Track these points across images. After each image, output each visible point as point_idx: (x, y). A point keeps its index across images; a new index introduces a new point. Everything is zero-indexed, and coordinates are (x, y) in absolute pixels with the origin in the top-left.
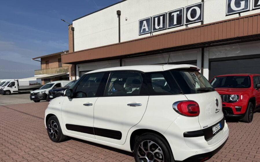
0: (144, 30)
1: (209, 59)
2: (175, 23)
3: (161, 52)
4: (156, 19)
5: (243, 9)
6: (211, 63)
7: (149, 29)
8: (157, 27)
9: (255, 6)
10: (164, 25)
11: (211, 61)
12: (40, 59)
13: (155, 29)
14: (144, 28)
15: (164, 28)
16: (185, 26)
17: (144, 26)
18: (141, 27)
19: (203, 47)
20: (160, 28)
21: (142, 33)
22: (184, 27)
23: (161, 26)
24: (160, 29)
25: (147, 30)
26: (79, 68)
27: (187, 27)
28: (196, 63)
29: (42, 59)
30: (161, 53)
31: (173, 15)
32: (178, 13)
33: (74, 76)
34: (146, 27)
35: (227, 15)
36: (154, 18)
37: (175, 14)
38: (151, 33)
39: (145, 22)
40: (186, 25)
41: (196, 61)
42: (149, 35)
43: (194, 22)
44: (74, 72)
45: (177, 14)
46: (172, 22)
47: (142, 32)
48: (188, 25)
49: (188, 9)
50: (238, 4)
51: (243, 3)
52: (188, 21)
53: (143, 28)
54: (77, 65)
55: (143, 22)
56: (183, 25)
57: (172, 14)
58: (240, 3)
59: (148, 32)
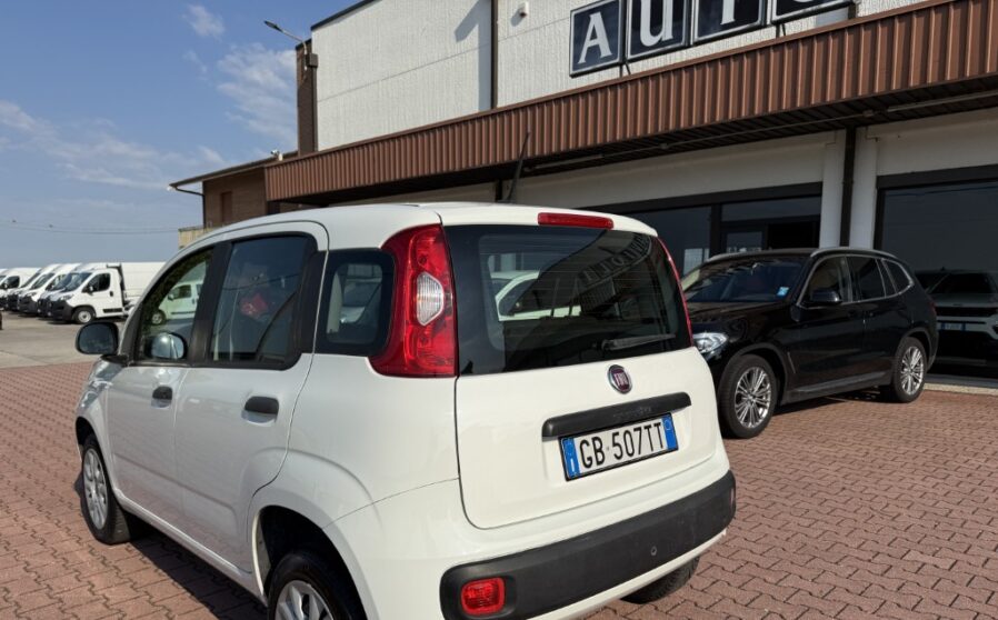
0: (594, 50)
1: (879, 179)
2: (728, 15)
4: (646, 3)
7: (613, 48)
8: (647, 39)
10: (677, 29)
11: (885, 186)
12: (198, 187)
13: (638, 46)
14: (594, 42)
15: (680, 40)
16: (774, 29)
17: (594, 36)
18: (578, 40)
19: (850, 123)
20: (661, 43)
21: (583, 65)
22: (768, 34)
24: (663, 48)
25: (605, 51)
27: (782, 34)
28: (820, 195)
29: (206, 185)
34: (602, 42)
38: (620, 65)
39: (596, 21)
40: (777, 24)
41: (819, 185)
42: (612, 75)
46: (713, 14)
47: (583, 60)
48: (786, 25)
53: (588, 43)
55: (589, 19)
56: (763, 26)
59: (607, 59)
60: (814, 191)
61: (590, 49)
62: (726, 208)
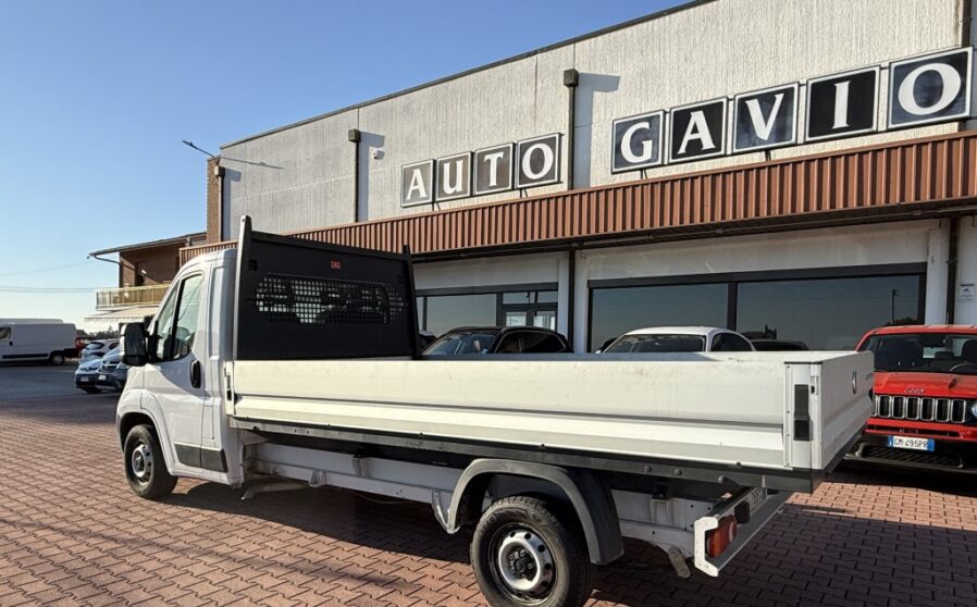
0: (416, 192)
1: (589, 281)
2: (493, 182)
3: (463, 255)
4: (447, 167)
5: (648, 161)
6: (595, 291)
7: (427, 192)
8: (448, 189)
9: (675, 156)
10: (464, 185)
11: (592, 287)
12: (116, 257)
13: (442, 193)
14: (416, 188)
15: (466, 193)
16: (518, 192)
17: (416, 184)
18: (406, 185)
19: (571, 249)
20: (455, 193)
21: (409, 201)
22: (515, 196)
23: (459, 187)
24: (456, 197)
25: (423, 194)
27: (524, 196)
28: (557, 290)
29: (121, 255)
30: (463, 258)
31: (489, 161)
32: (501, 155)
34: (421, 186)
35: (613, 173)
36: (442, 163)
37: (494, 158)
38: (433, 203)
39: (417, 173)
40: (521, 189)
41: (557, 283)
42: (428, 209)
43: (539, 184)
45: (499, 158)
46: (485, 179)
47: (409, 197)
48: (528, 190)
49: (524, 148)
50: (637, 148)
51: (648, 145)
52: (523, 178)
53: (412, 188)
55: (412, 173)
56: (513, 189)
57: (487, 157)
58: (642, 146)
59: (424, 199)
60: (554, 287)
61: (414, 191)
62: (505, 295)
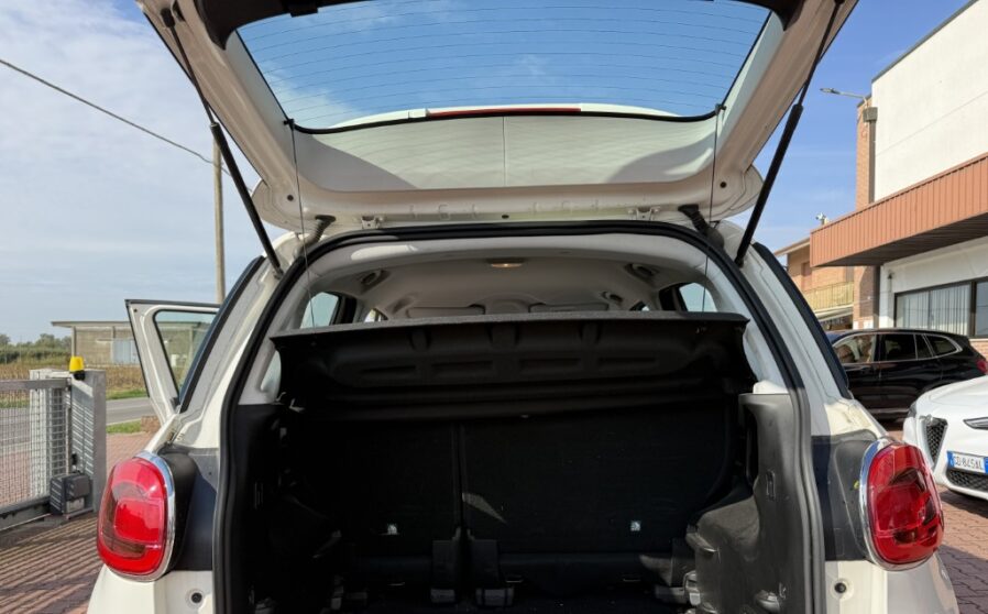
26: (890, 277)
33: (868, 315)
44: (869, 298)
54: (882, 268)
